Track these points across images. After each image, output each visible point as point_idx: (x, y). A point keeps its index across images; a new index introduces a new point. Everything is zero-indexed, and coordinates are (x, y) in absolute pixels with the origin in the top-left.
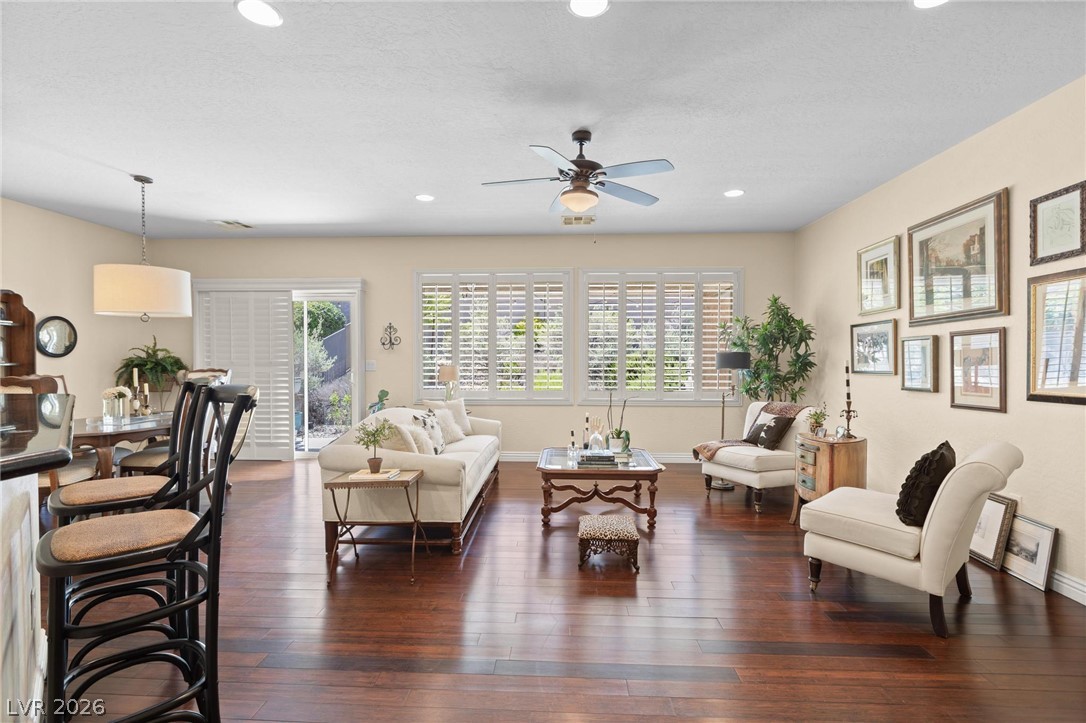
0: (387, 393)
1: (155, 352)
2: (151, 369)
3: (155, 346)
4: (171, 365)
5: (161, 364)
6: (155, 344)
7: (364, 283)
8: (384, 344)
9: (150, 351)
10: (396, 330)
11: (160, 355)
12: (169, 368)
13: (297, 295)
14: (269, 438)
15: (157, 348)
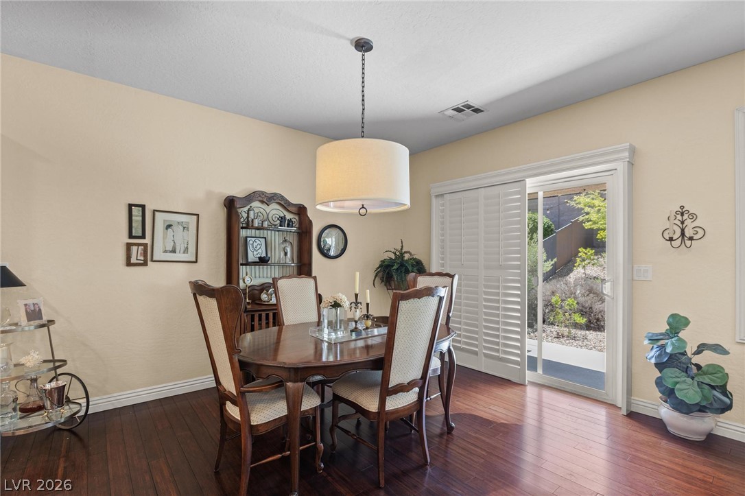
0: (686, 322)
1: (402, 254)
2: (397, 269)
3: (402, 249)
4: (413, 266)
5: (404, 265)
6: (402, 247)
7: (633, 151)
8: (671, 239)
9: (398, 253)
10: (694, 217)
11: (407, 257)
12: (410, 269)
13: (531, 185)
14: (498, 351)
15: (403, 251)
